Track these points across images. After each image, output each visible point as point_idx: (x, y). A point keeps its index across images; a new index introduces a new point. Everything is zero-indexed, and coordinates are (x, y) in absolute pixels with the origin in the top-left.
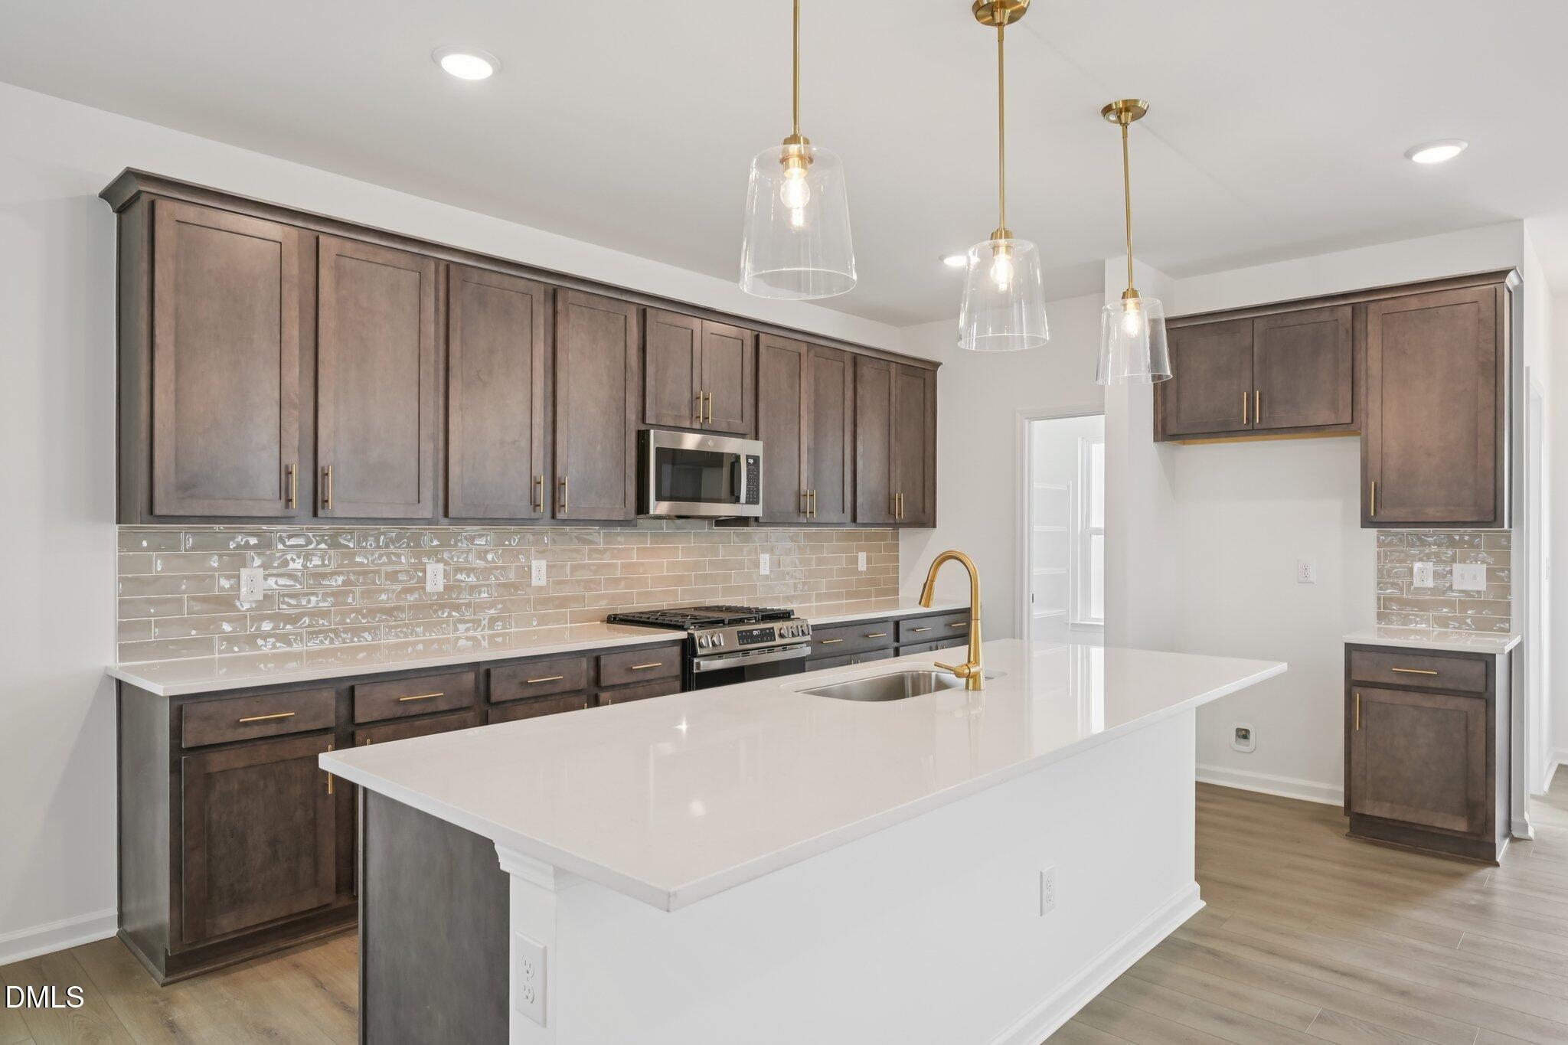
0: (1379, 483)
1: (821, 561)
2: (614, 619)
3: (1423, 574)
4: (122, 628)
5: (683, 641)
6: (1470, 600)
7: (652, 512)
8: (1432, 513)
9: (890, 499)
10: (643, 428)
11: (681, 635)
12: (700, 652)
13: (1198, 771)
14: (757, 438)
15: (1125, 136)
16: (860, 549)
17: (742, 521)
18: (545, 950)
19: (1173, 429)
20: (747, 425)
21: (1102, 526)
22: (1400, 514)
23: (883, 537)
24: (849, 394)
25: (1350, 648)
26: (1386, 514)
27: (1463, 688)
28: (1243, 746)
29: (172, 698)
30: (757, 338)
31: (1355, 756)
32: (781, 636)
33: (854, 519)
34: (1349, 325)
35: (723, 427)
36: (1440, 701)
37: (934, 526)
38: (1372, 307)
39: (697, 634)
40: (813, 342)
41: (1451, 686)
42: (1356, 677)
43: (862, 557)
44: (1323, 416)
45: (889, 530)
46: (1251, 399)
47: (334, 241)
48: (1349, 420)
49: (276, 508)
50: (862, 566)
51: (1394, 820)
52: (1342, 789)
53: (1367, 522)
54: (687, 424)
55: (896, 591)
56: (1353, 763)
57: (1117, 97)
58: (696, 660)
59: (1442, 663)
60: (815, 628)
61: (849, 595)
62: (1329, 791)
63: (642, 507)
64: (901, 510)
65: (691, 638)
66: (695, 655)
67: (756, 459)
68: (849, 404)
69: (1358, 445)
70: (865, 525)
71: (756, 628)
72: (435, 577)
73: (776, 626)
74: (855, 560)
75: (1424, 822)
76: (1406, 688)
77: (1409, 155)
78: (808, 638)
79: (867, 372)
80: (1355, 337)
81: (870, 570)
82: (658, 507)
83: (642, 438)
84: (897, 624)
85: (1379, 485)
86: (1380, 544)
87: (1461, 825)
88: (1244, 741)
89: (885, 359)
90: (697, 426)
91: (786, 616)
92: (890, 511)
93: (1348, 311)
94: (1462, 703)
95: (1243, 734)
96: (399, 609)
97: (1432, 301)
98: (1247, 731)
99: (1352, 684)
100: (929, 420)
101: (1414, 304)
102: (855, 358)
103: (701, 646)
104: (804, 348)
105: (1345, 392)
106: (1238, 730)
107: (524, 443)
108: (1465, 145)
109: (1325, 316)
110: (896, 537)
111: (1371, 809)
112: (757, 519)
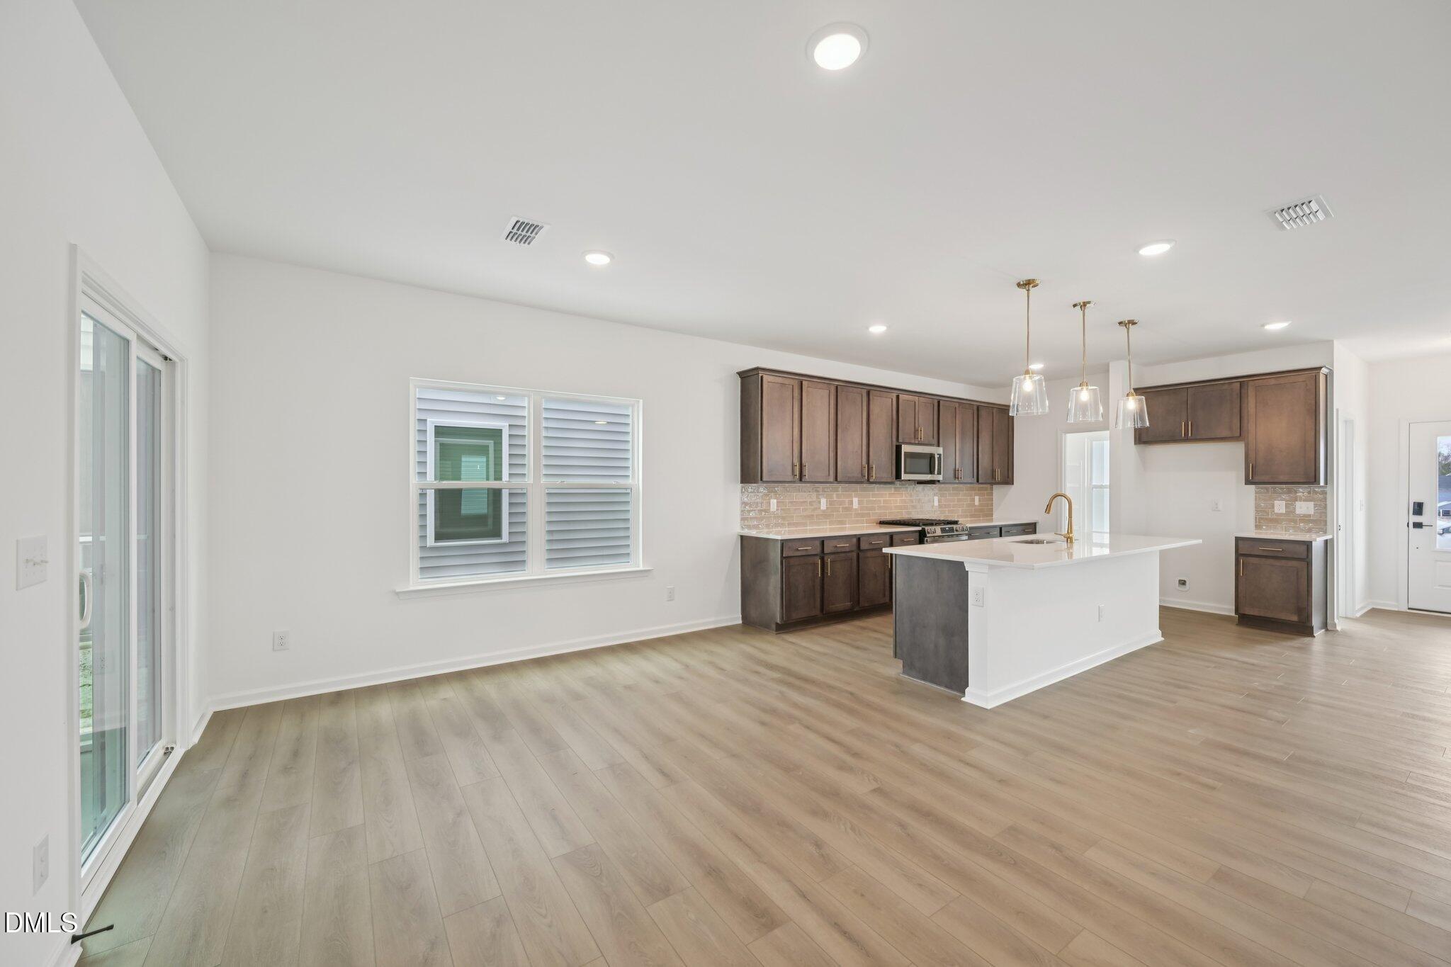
0: (1254, 463)
1: (959, 500)
2: (882, 523)
3: (1280, 507)
4: (743, 519)
5: (919, 531)
6: (1305, 519)
7: (903, 479)
8: (1282, 478)
9: (993, 471)
10: (898, 444)
11: (919, 528)
12: (928, 535)
13: (1160, 601)
14: (939, 446)
15: (1128, 333)
16: (976, 495)
17: (932, 482)
18: (983, 589)
19: (1145, 439)
20: (935, 441)
21: (1108, 484)
22: (1265, 478)
23: (986, 489)
24: (975, 423)
25: (1237, 539)
26: (1257, 479)
27: (1295, 556)
28: (1182, 588)
29: (781, 540)
30: (939, 402)
31: (1240, 588)
32: (957, 531)
33: (978, 481)
34: (1239, 391)
35: (926, 442)
36: (1283, 562)
37: (1013, 484)
38: (1251, 383)
39: (926, 528)
40: (962, 403)
41: (1289, 556)
42: (1240, 552)
43: (977, 498)
44: (1226, 433)
45: (989, 486)
46: (1186, 426)
47: (806, 382)
48: (1238, 434)
49: (790, 478)
50: (977, 503)
51: (1260, 617)
52: (1234, 608)
53: (1248, 482)
54: (913, 441)
55: (992, 515)
56: (1239, 591)
57: (1126, 319)
58: (926, 539)
59: (1284, 546)
60: (971, 528)
61: (972, 516)
62: (1228, 609)
63: (898, 476)
64: (998, 477)
65: (924, 530)
66: (926, 536)
67: (940, 455)
68: (975, 429)
69: (1243, 445)
70: (982, 483)
71: (947, 527)
72: (824, 504)
73: (955, 526)
74: (973, 500)
75: (1275, 617)
76: (1266, 557)
77: (1263, 326)
78: (967, 532)
79: (983, 413)
80: (1241, 397)
81: (980, 505)
82: (904, 476)
83: (898, 448)
84: (1001, 529)
85: (1254, 465)
86: (1256, 493)
87: (1295, 618)
88: (1184, 586)
89: (991, 407)
90: (917, 442)
91: (956, 522)
92: (993, 477)
93: (1238, 385)
94: (1294, 563)
95: (1183, 583)
96: (813, 515)
97: (1282, 381)
98: (1185, 581)
99: (1239, 555)
100: (1010, 433)
101: (1273, 382)
102: (978, 407)
103: (928, 533)
104: (957, 405)
105: (1236, 422)
106: (1180, 581)
107: (860, 452)
108: (1290, 322)
109: (1226, 387)
110: (992, 489)
111: (1249, 611)
112: (939, 481)
